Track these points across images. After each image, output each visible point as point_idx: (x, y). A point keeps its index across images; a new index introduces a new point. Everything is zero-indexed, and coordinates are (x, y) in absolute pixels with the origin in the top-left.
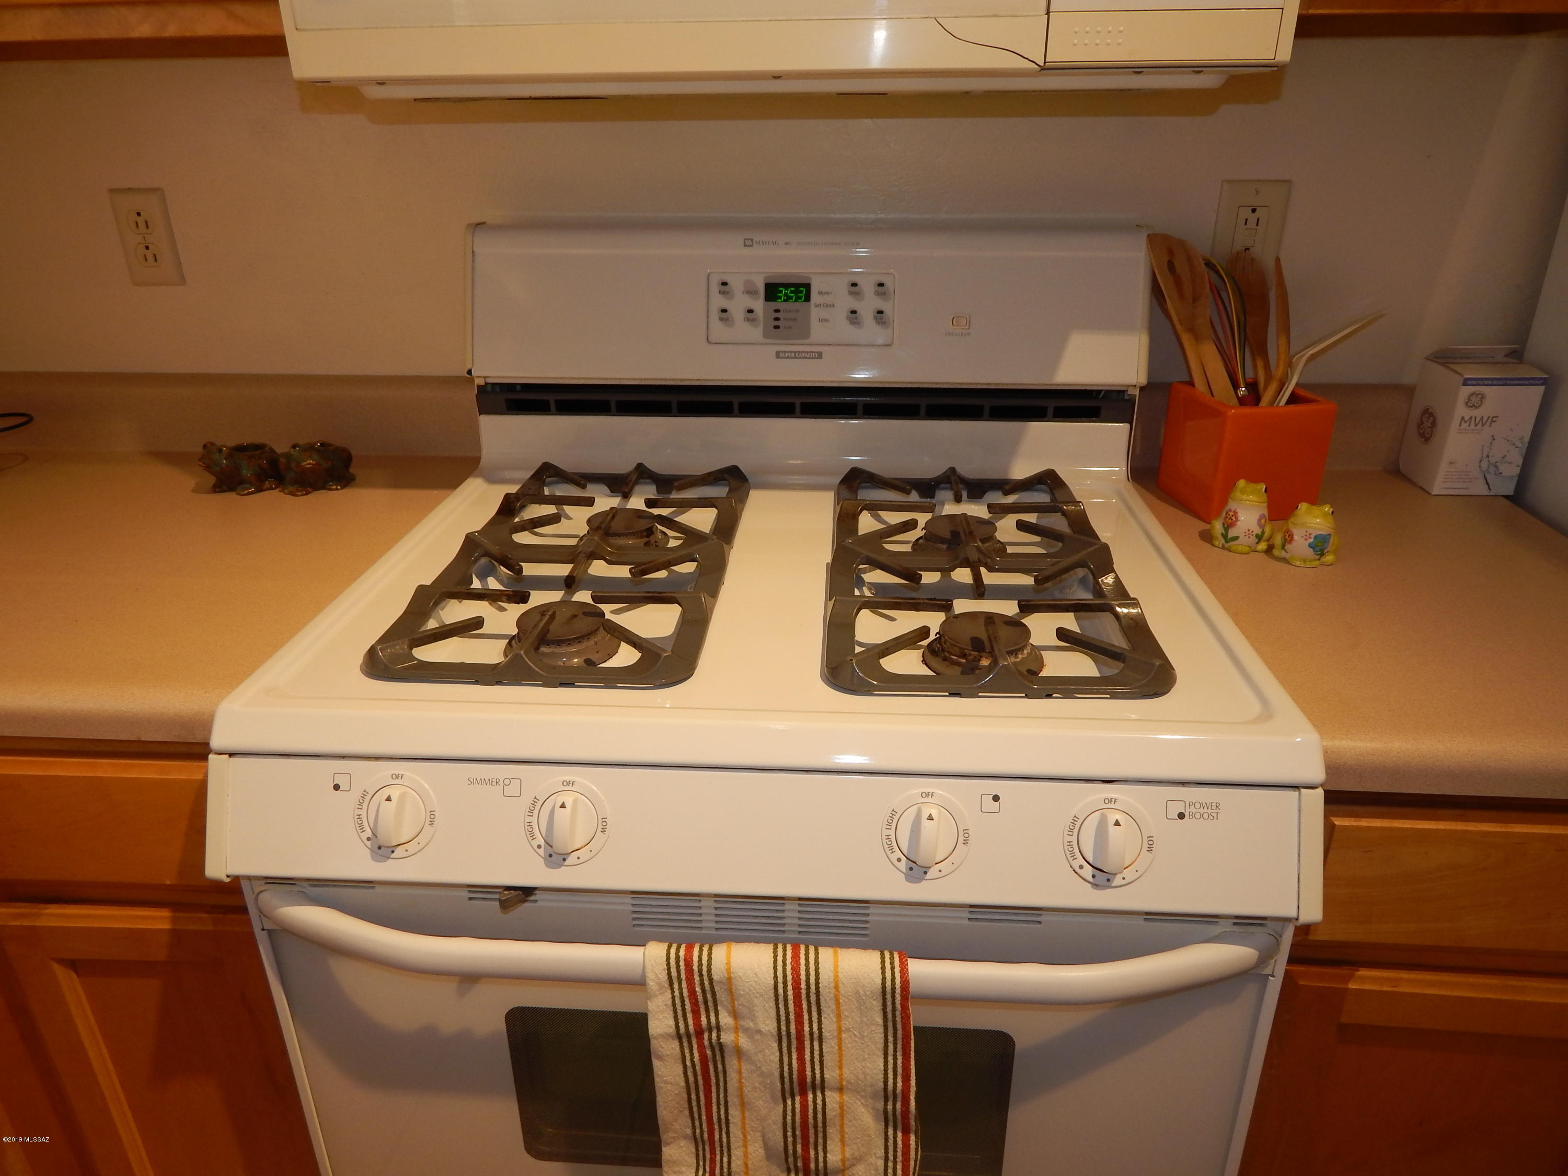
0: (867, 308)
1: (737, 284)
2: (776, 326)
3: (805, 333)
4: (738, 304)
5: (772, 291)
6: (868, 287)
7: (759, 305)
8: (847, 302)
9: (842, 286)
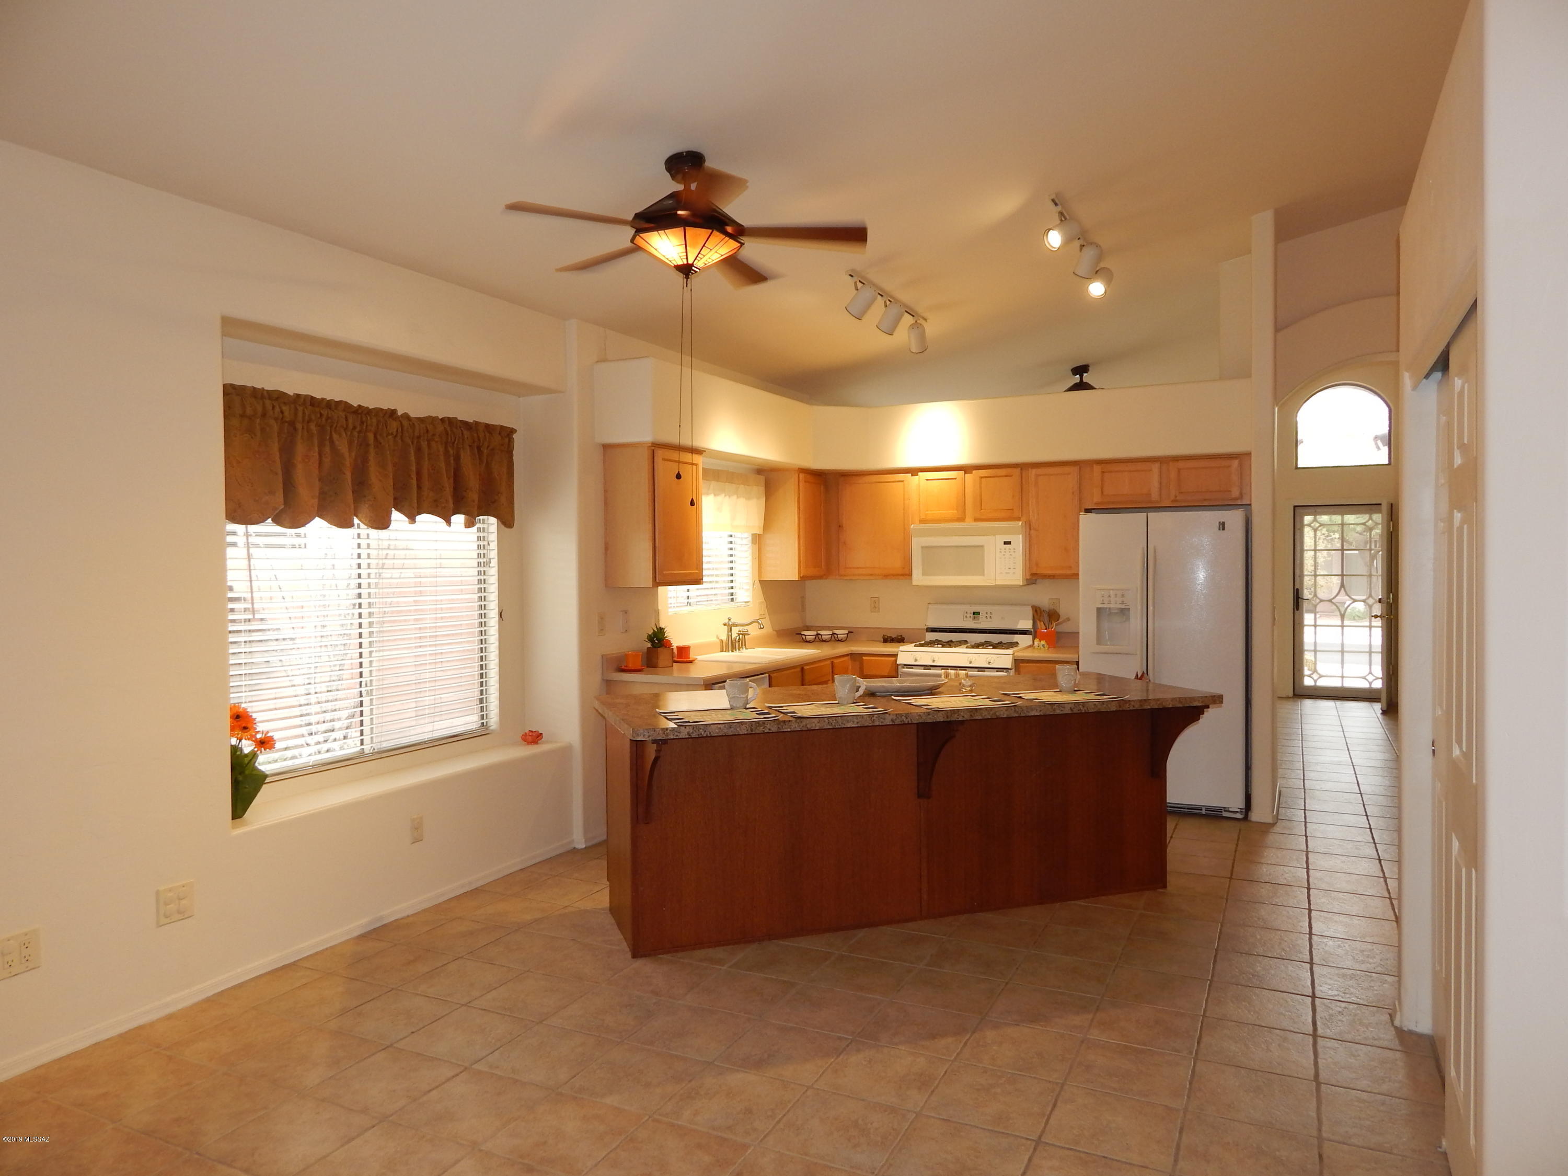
0: (988, 616)
1: (969, 612)
2: (974, 618)
3: (978, 620)
4: (968, 616)
5: (974, 613)
6: (989, 613)
7: (972, 615)
8: (986, 615)
9: (985, 613)
